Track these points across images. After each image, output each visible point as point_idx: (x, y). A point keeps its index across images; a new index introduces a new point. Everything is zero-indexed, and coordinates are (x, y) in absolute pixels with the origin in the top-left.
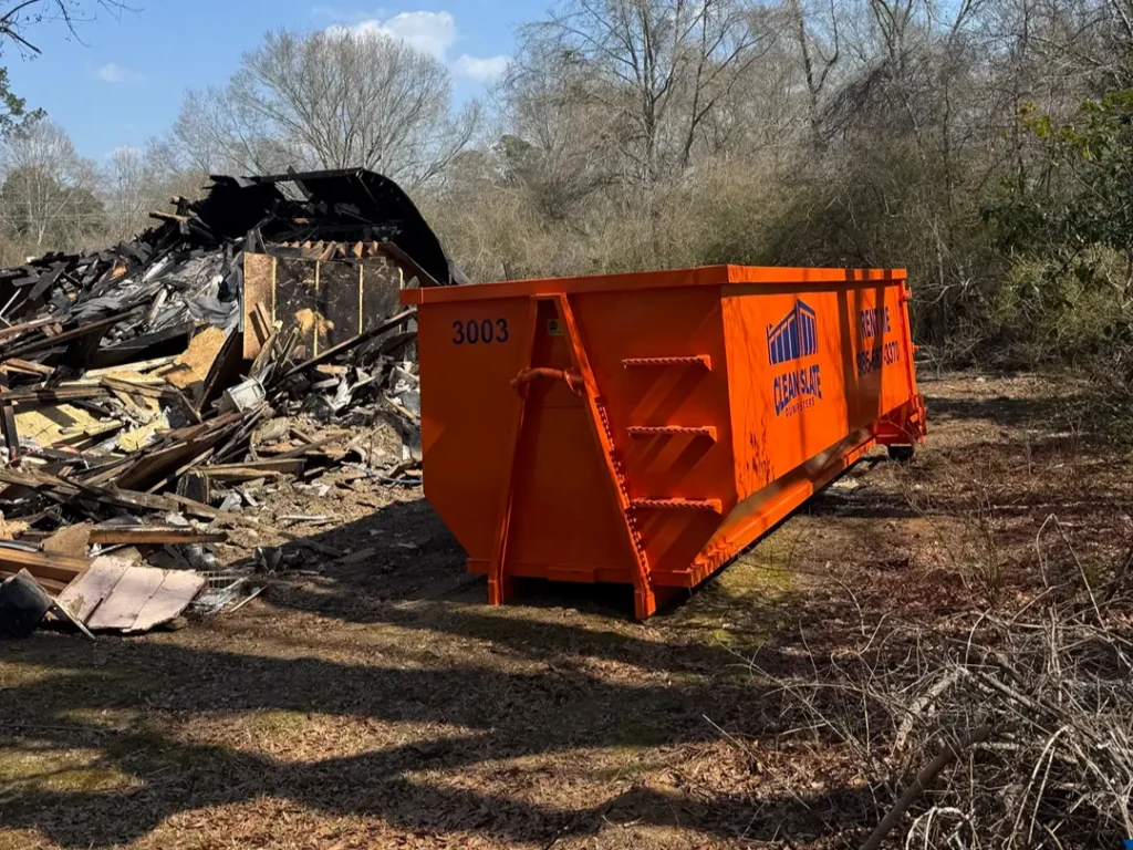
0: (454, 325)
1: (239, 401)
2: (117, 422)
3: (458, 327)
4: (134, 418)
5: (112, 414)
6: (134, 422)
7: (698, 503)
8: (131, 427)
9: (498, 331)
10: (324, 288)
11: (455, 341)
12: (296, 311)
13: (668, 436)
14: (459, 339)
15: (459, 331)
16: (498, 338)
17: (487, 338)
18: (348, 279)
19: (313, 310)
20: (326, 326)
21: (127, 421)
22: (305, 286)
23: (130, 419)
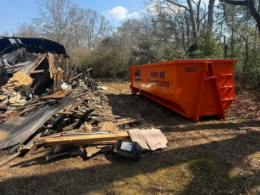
0: (185, 68)
1: (63, 88)
2: (6, 96)
3: (186, 68)
4: (11, 94)
5: (4, 94)
6: (11, 95)
7: (230, 99)
8: (11, 97)
9: (194, 69)
10: (62, 63)
11: (185, 71)
12: (58, 67)
13: (225, 88)
14: (186, 71)
15: (186, 69)
16: (195, 71)
17: (192, 71)
18: (65, 61)
19: (60, 68)
20: (63, 72)
21: (9, 95)
22: (59, 62)
23: (10, 95)
